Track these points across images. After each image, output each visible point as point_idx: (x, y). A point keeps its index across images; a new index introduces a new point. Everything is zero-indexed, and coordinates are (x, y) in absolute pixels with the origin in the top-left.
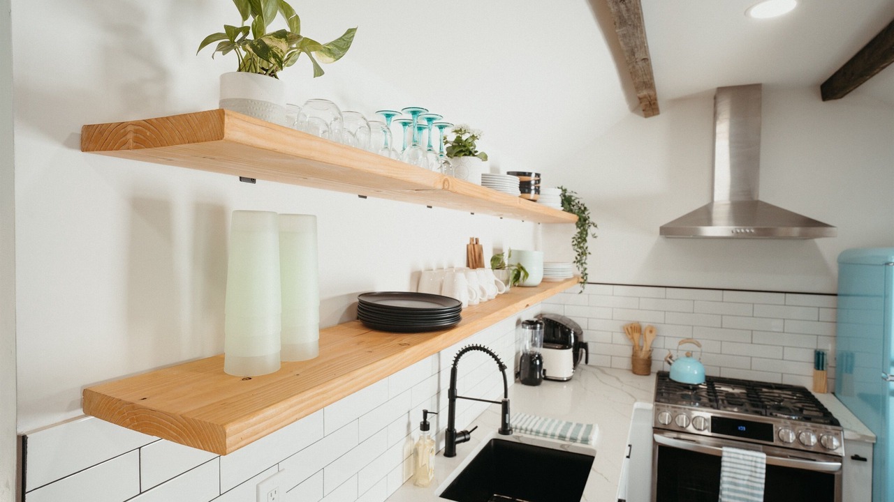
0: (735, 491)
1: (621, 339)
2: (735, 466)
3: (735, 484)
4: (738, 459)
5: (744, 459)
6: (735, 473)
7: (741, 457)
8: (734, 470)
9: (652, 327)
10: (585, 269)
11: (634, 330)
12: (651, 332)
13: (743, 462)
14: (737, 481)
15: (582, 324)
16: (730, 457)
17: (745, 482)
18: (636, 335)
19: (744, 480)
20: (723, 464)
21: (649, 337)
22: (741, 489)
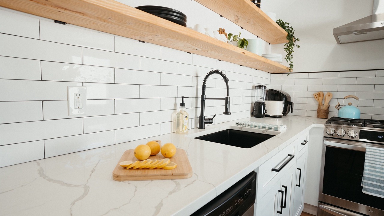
0: (373, 171)
1: (312, 101)
2: (374, 156)
3: (373, 167)
4: (376, 152)
5: (380, 153)
6: (374, 161)
7: (378, 151)
8: (373, 159)
9: (330, 93)
10: (292, 62)
11: (320, 96)
12: (329, 96)
13: (379, 155)
14: (375, 165)
15: (291, 94)
16: (371, 152)
17: (380, 166)
18: (321, 98)
19: (379, 165)
20: (366, 155)
21: (328, 99)
22: (377, 170)
